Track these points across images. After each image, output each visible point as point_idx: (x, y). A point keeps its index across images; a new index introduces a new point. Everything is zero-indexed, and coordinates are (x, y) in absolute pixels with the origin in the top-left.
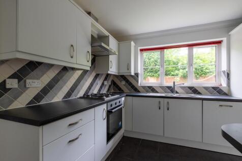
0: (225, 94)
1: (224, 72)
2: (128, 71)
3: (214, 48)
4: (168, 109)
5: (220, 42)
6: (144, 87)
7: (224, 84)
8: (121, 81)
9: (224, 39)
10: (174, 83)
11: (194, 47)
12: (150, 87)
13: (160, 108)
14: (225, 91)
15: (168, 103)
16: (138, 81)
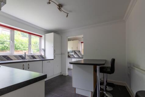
0: (44, 58)
1: (43, 49)
3: (39, 38)
4: (29, 68)
5: (41, 36)
7: (43, 54)
10: (25, 53)
14: (44, 57)
15: (29, 64)
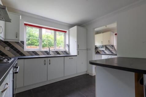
0: (68, 54)
1: (67, 45)
2: (17, 39)
3: (64, 34)
4: (50, 64)
5: (65, 32)
6: (29, 52)
7: (67, 50)
8: (4, 47)
9: (68, 31)
10: (49, 49)
11: (57, 31)
12: (33, 52)
13: (45, 64)
15: (50, 60)
16: (23, 48)
